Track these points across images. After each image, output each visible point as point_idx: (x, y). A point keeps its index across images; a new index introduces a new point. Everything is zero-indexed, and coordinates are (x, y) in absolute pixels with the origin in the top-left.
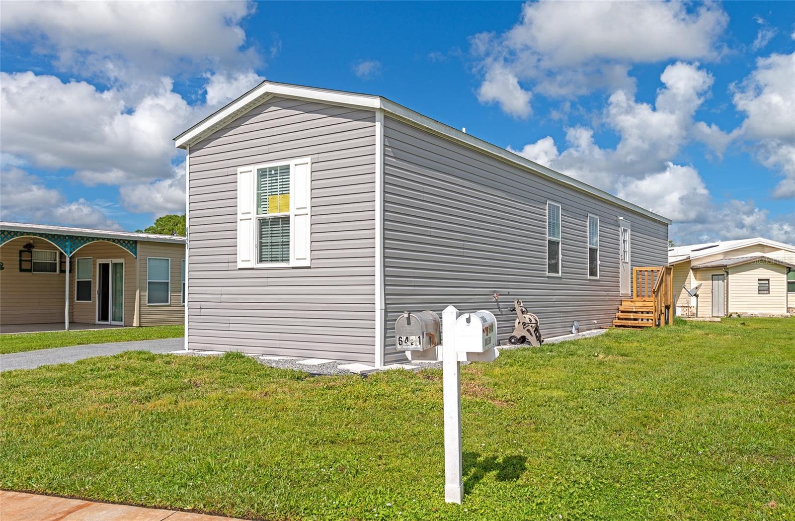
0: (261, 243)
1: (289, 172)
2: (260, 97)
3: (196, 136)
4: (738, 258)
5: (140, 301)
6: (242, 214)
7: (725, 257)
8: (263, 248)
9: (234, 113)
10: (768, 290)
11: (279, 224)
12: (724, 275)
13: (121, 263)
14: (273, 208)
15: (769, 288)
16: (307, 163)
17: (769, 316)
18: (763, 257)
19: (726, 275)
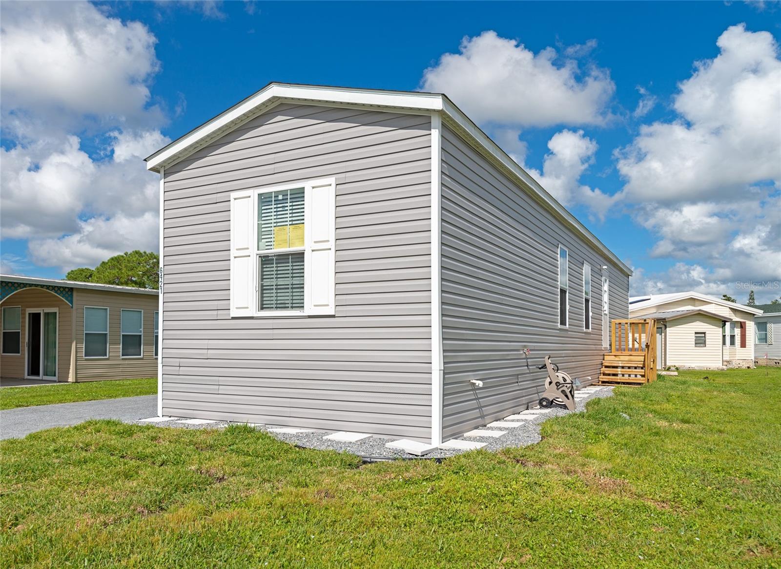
0: (262, 286)
1: (304, 197)
2: (263, 104)
3: (174, 155)
4: (673, 312)
5: (76, 354)
6: (237, 249)
7: (658, 310)
8: (265, 292)
9: (226, 125)
10: (704, 343)
11: (289, 262)
12: (661, 328)
13: (54, 313)
14: (280, 242)
15: (705, 342)
16: (330, 185)
17: (706, 369)
18: (700, 310)
19: (663, 329)
